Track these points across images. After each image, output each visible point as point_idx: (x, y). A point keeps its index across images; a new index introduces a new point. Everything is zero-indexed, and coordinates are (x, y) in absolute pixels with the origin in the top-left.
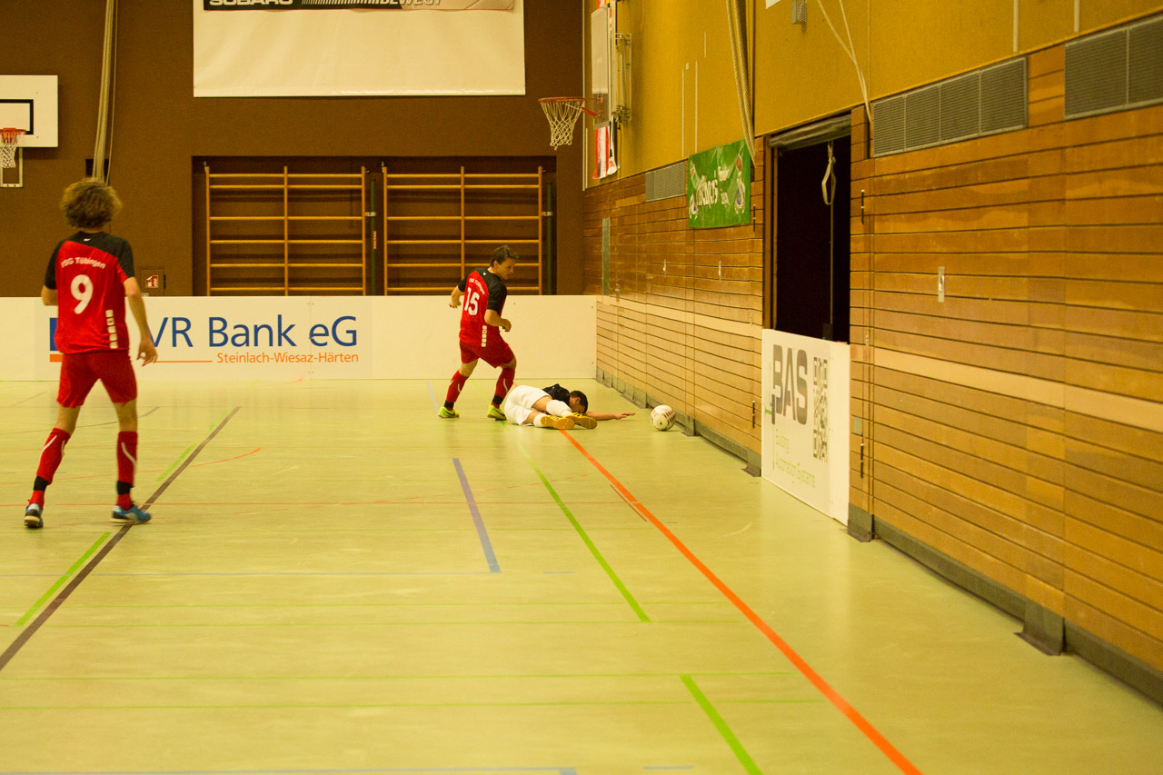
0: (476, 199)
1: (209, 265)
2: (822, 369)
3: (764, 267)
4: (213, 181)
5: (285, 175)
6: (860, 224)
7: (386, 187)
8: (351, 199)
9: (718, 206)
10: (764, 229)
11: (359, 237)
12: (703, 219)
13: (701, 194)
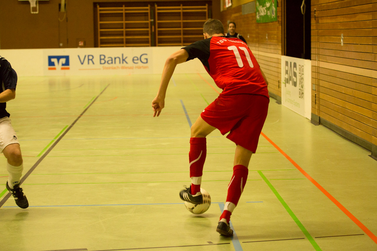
0: (186, 15)
1: (100, 38)
2: (302, 69)
3: (282, 35)
4: (100, 10)
5: (124, 8)
6: (314, 20)
7: (157, 11)
8: (145, 16)
9: (266, 16)
10: (282, 23)
11: (148, 28)
12: (261, 20)
13: (260, 12)
